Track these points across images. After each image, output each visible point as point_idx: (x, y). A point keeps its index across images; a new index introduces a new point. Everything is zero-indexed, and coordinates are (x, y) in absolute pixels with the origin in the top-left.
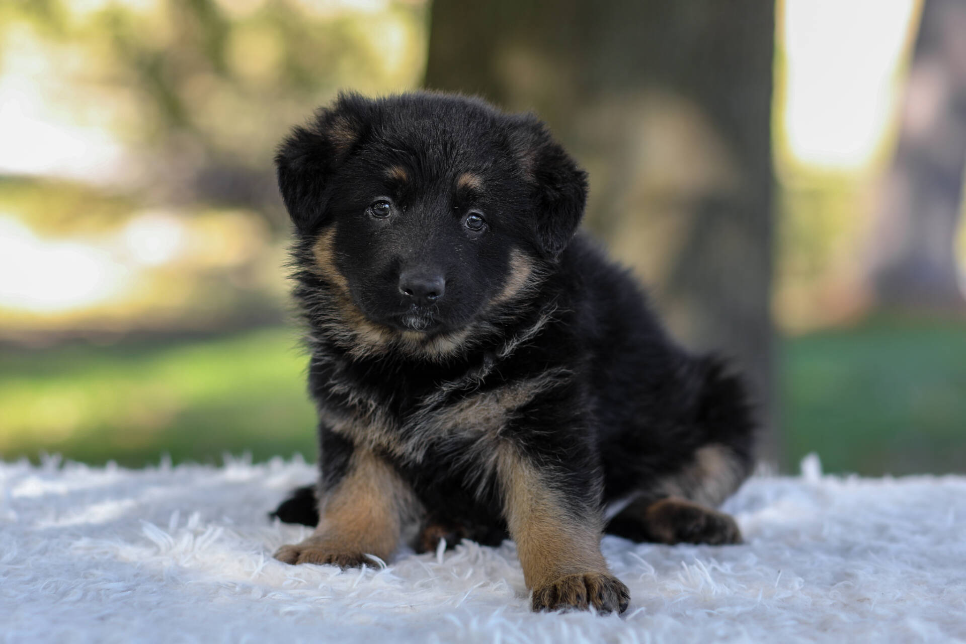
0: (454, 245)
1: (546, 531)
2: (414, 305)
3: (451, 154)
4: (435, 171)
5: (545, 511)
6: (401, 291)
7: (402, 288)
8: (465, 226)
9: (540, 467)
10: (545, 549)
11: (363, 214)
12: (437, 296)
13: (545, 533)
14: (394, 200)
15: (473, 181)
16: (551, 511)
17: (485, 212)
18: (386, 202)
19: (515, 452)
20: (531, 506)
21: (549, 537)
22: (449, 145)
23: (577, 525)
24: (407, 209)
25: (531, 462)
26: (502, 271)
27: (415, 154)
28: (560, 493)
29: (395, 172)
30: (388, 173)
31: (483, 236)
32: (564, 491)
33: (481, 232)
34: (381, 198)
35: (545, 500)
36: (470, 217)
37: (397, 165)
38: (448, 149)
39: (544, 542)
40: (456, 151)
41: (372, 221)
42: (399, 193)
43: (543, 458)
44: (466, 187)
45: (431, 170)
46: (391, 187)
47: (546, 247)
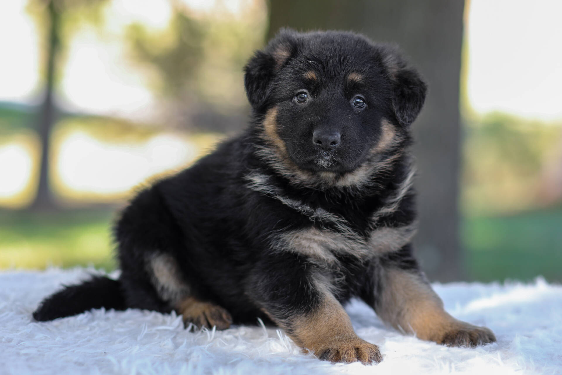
0: (346, 115)
2: (323, 150)
4: (333, 73)
6: (314, 143)
7: (314, 141)
8: (353, 105)
12: (336, 144)
14: (309, 91)
15: (357, 77)
17: (365, 96)
18: (305, 93)
26: (377, 132)
30: (305, 75)
31: (364, 111)
38: (342, 60)
42: (312, 87)
45: (331, 72)
47: (402, 120)
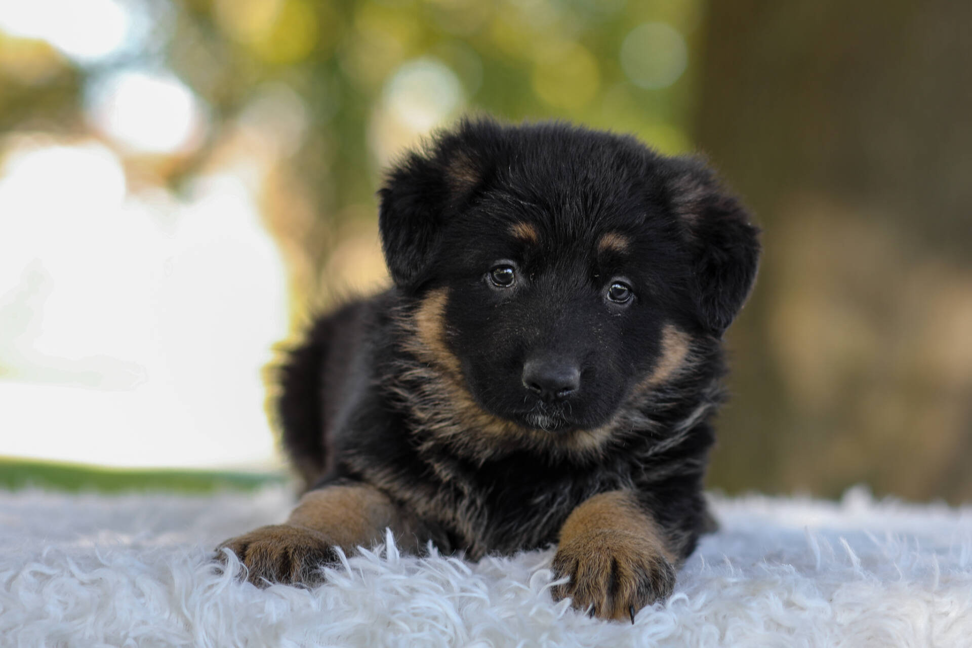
3: (592, 208)
11: (480, 281)
22: (591, 197)
24: (534, 278)
27: (548, 208)
29: (523, 230)
33: (626, 306)
34: (503, 262)
36: (613, 286)
37: (526, 221)
40: (599, 205)
41: (492, 292)
44: (609, 251)
46: (517, 249)
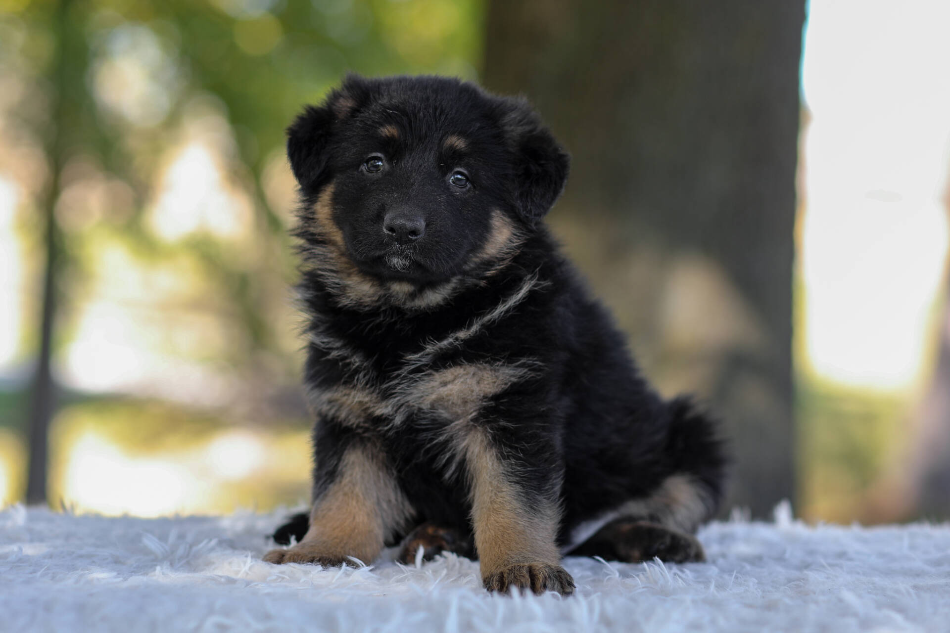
0: (437, 195)
1: (501, 522)
2: (396, 243)
3: (440, 119)
4: (424, 132)
5: (502, 503)
6: (385, 230)
7: (386, 228)
8: (450, 183)
9: (503, 461)
10: (499, 539)
11: (358, 170)
12: (418, 236)
13: (500, 524)
14: (386, 156)
15: (458, 142)
16: (508, 504)
17: (469, 171)
18: (379, 159)
19: (482, 441)
20: (491, 497)
21: (504, 528)
22: (438, 111)
23: (531, 519)
25: (495, 454)
27: (407, 115)
28: (518, 488)
29: (389, 131)
30: (382, 131)
31: (465, 193)
32: (523, 486)
33: (465, 190)
34: (374, 154)
35: (504, 493)
36: (455, 176)
37: (390, 124)
38: (437, 114)
39: (499, 533)
40: (445, 116)
41: (366, 176)
42: (390, 150)
43: (506, 450)
44: (452, 147)
45: (420, 130)
46: (385, 145)
47: (525, 212)
